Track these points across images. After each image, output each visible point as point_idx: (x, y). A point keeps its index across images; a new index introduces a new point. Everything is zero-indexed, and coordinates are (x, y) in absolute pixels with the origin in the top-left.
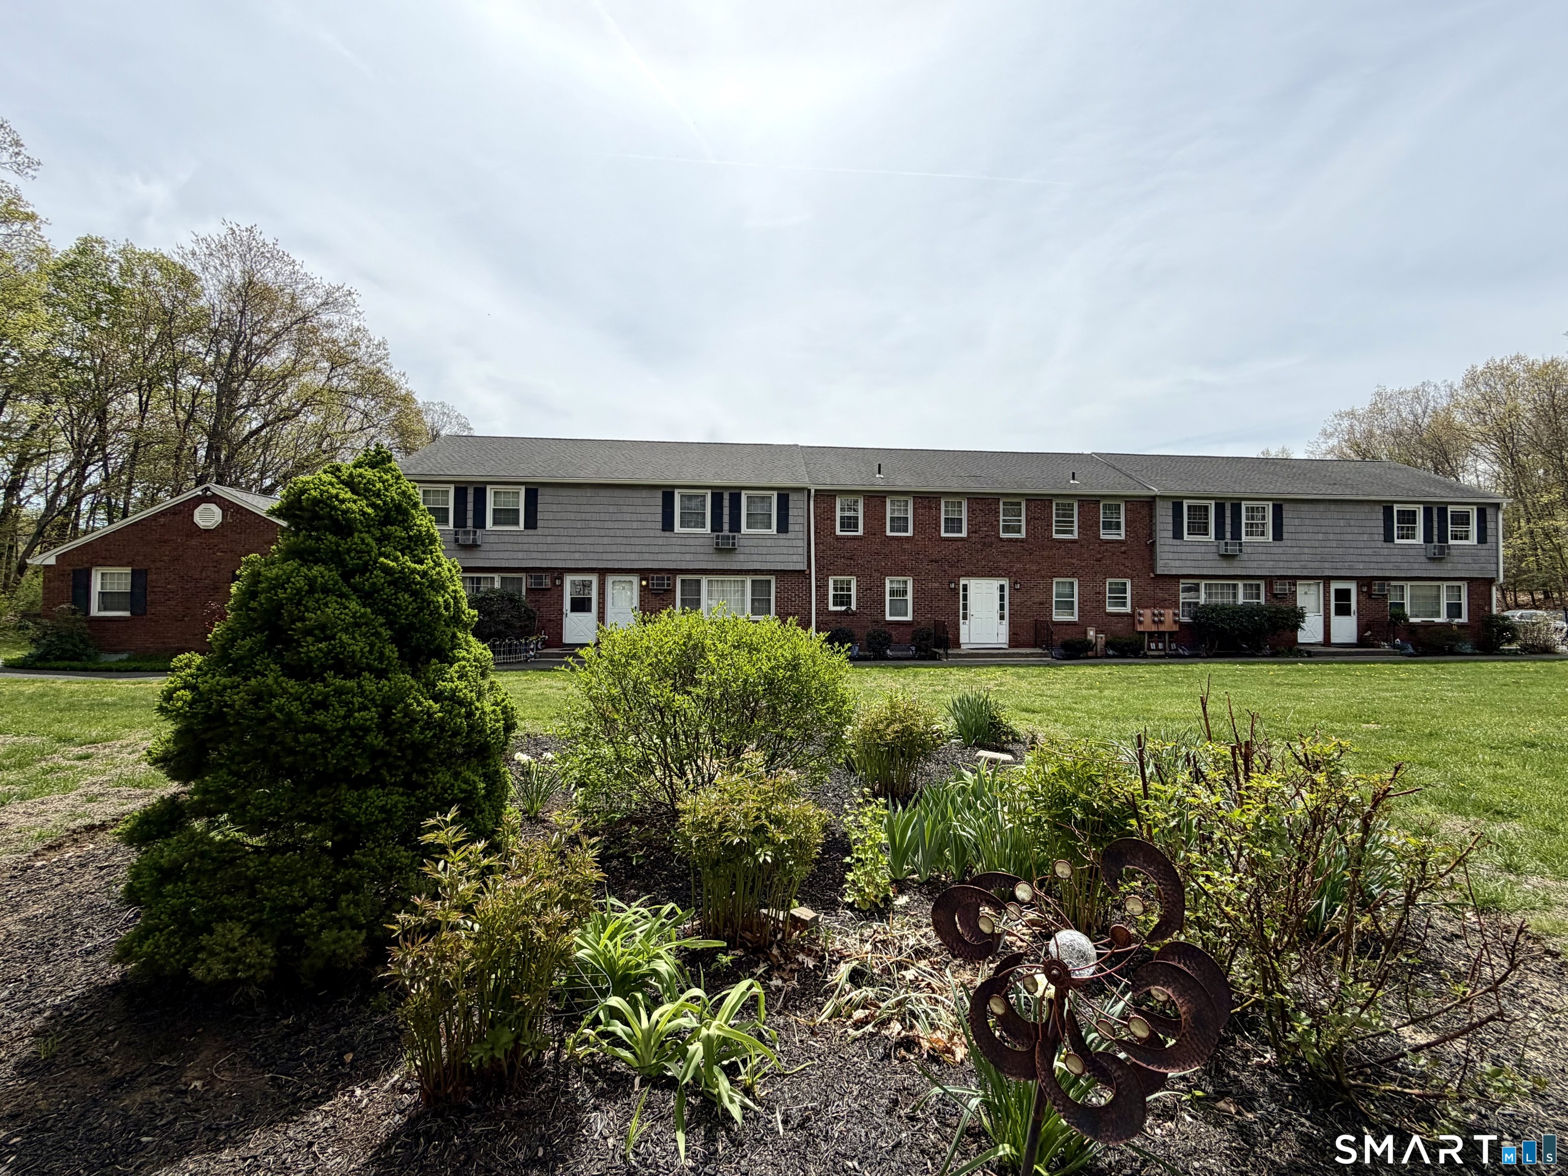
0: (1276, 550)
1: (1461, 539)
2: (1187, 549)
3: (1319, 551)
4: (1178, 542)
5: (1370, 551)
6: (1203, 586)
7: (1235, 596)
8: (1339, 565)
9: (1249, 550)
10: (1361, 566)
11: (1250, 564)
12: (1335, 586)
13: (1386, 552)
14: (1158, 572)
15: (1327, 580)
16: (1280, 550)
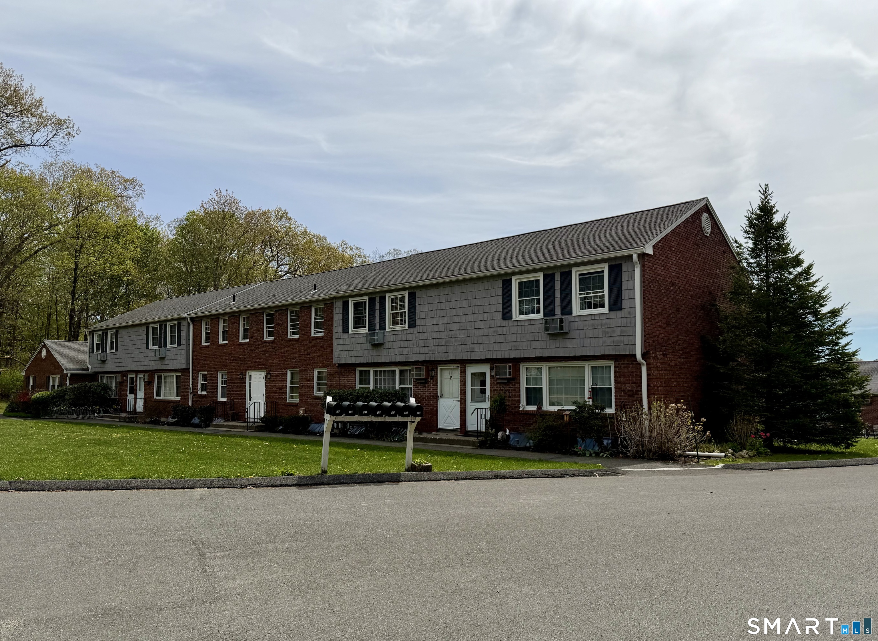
0: (410, 337)
1: (596, 306)
2: (352, 341)
3: (444, 334)
4: (345, 335)
5: (490, 331)
6: (372, 372)
7: (393, 381)
8: (461, 348)
9: (392, 338)
10: (481, 348)
11: (391, 352)
12: (471, 369)
13: (505, 330)
14: (337, 361)
15: (463, 364)
16: (414, 337)
